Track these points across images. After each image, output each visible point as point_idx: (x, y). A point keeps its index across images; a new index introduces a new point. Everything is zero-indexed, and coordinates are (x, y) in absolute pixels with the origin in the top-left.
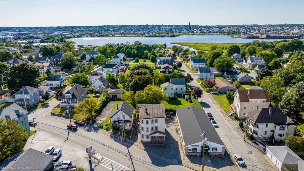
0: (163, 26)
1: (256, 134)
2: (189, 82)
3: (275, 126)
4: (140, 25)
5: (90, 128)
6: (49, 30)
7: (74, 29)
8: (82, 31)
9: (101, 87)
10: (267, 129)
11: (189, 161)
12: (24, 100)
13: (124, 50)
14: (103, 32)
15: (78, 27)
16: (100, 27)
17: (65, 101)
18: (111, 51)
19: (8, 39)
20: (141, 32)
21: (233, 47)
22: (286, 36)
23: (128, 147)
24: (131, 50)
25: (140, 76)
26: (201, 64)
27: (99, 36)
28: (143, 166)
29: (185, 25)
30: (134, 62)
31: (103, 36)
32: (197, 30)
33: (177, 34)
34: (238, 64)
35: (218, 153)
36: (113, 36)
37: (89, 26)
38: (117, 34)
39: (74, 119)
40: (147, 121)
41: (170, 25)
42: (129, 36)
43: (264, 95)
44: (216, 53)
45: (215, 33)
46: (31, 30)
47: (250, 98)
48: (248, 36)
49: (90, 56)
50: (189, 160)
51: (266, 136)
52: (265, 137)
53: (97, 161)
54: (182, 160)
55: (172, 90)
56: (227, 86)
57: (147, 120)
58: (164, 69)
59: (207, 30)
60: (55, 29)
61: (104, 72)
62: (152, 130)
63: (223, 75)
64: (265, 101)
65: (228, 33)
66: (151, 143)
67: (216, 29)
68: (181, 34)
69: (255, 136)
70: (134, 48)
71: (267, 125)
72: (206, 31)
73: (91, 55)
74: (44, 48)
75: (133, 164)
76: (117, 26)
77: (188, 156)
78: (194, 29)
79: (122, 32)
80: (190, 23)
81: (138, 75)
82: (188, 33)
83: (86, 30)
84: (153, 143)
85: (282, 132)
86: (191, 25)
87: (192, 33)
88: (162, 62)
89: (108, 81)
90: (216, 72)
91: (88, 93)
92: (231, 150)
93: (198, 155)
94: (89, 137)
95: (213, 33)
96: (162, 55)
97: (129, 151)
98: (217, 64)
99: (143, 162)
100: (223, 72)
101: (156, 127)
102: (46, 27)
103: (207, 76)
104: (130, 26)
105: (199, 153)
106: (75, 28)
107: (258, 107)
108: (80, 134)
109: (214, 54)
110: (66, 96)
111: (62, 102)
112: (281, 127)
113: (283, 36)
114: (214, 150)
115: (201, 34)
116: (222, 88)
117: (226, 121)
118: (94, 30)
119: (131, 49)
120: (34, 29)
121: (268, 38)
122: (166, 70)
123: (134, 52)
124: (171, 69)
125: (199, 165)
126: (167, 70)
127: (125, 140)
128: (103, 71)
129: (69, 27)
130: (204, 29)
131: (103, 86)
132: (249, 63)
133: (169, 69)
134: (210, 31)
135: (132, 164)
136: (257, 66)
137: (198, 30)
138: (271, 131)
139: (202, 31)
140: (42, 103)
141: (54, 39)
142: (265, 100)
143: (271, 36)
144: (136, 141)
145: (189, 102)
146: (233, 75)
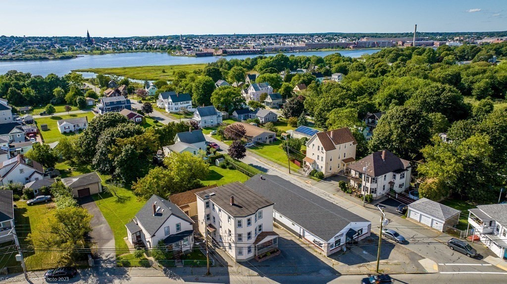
1: (375, 193)
3: (394, 175)
10: (385, 182)
11: (343, 264)
21: (211, 70)
22: (247, 51)
24: (21, 91)
29: (76, 37)
30: (42, 114)
32: (104, 46)
33: (71, 53)
35: (364, 235)
40: (249, 220)
45: (139, 49)
47: (336, 143)
48: (198, 52)
50: (341, 264)
51: (384, 192)
52: (384, 195)
54: (332, 267)
56: (264, 133)
59: (124, 46)
62: (256, 233)
64: (352, 145)
65: (162, 49)
67: (138, 42)
68: (76, 54)
71: (385, 176)
72: (122, 47)
77: (333, 256)
80: (88, 34)
82: (91, 51)
84: (261, 257)
85: (401, 181)
87: (99, 52)
93: (345, 250)
95: (136, 49)
100: (229, 111)
101: (260, 226)
103: (212, 120)
105: (343, 246)
107: (345, 154)
109: (204, 84)
112: (401, 175)
113: (244, 51)
115: (117, 53)
116: (257, 136)
117: (312, 186)
121: (226, 54)
123: (27, 92)
124: (140, 118)
125: (361, 264)
127: (209, 272)
130: (117, 44)
132: (253, 93)
133: (135, 118)
134: (130, 47)
136: (269, 97)
137: (107, 46)
138: (390, 183)
139: (115, 47)
142: (351, 143)
143: (229, 52)
145: (228, 169)
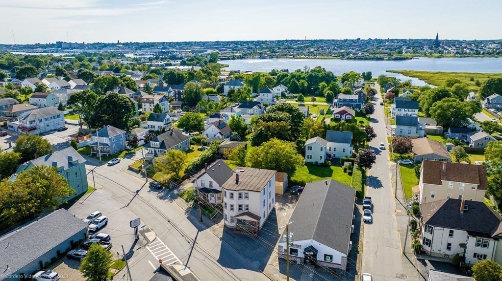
0: (388, 40)
1: (430, 246)
2: (368, 140)
3: (468, 237)
4: (347, 40)
5: (167, 194)
6: (201, 46)
7: (239, 46)
8: (249, 48)
9: (216, 136)
10: (451, 240)
12: (99, 144)
13: (287, 80)
14: (280, 50)
15: (245, 42)
16: (279, 41)
17: (152, 151)
18: (266, 81)
19: (142, 59)
20: (342, 51)
23: (200, 230)
24: (299, 81)
25: (270, 123)
26: (410, 110)
27: (271, 57)
28: (203, 262)
29: (431, 40)
30: (296, 101)
31: (277, 58)
32: (450, 49)
33: (409, 55)
34: (493, 115)
35: (336, 265)
36: (294, 56)
37: (262, 41)
38: (302, 54)
39: (153, 179)
40: (240, 194)
41: (400, 40)
42: (320, 57)
43: (477, 176)
44: (440, 91)
45: (488, 53)
46: (178, 47)
47: (445, 178)
49: (229, 87)
50: (278, 267)
51: (448, 252)
52: (449, 255)
53: (145, 242)
54: (268, 264)
55: (322, 150)
56: (433, 154)
57: (240, 192)
58: (337, 115)
59: (472, 50)
60: (211, 46)
61: (234, 113)
62: (240, 209)
63: (445, 133)
64: (476, 188)
66: (237, 230)
67: (493, 46)
68: (415, 56)
69: (427, 248)
70: (304, 77)
71: (451, 232)
72: (468, 51)
73: (232, 87)
74: (170, 73)
75: (190, 256)
76: (305, 40)
77: (282, 261)
78: (446, 47)
79: (312, 50)
80: (437, 36)
81: (267, 121)
82: (431, 54)
83: (256, 47)
85: (481, 251)
86: (440, 38)
87: (439, 55)
88: (341, 103)
89: (231, 128)
90: (433, 127)
91: (191, 144)
92: (367, 265)
93: (299, 262)
94: (157, 206)
95: (483, 54)
96: (350, 91)
97: (196, 237)
98: (435, 111)
99: (206, 255)
100: (446, 127)
101: (247, 206)
102: (199, 42)
103: (410, 132)
104: (329, 40)
105: (300, 259)
106: (241, 43)
107: (461, 197)
108: (148, 200)
110: (153, 145)
111: (148, 153)
112: (479, 241)
114: (328, 259)
115: (457, 57)
116: (423, 155)
117: (394, 215)
118: (267, 48)
119: (299, 78)
120: (182, 46)
122: (341, 117)
123: (303, 83)
126: (343, 117)
127: (201, 219)
128: (232, 112)
129: (232, 42)
130: (466, 47)
131: (219, 135)
134: (477, 51)
135: (188, 256)
137: (453, 50)
138: (460, 244)
139: (460, 51)
140: (127, 152)
141: (200, 60)
142: (476, 186)
144: (217, 224)
145: (347, 174)
146: (464, 134)
